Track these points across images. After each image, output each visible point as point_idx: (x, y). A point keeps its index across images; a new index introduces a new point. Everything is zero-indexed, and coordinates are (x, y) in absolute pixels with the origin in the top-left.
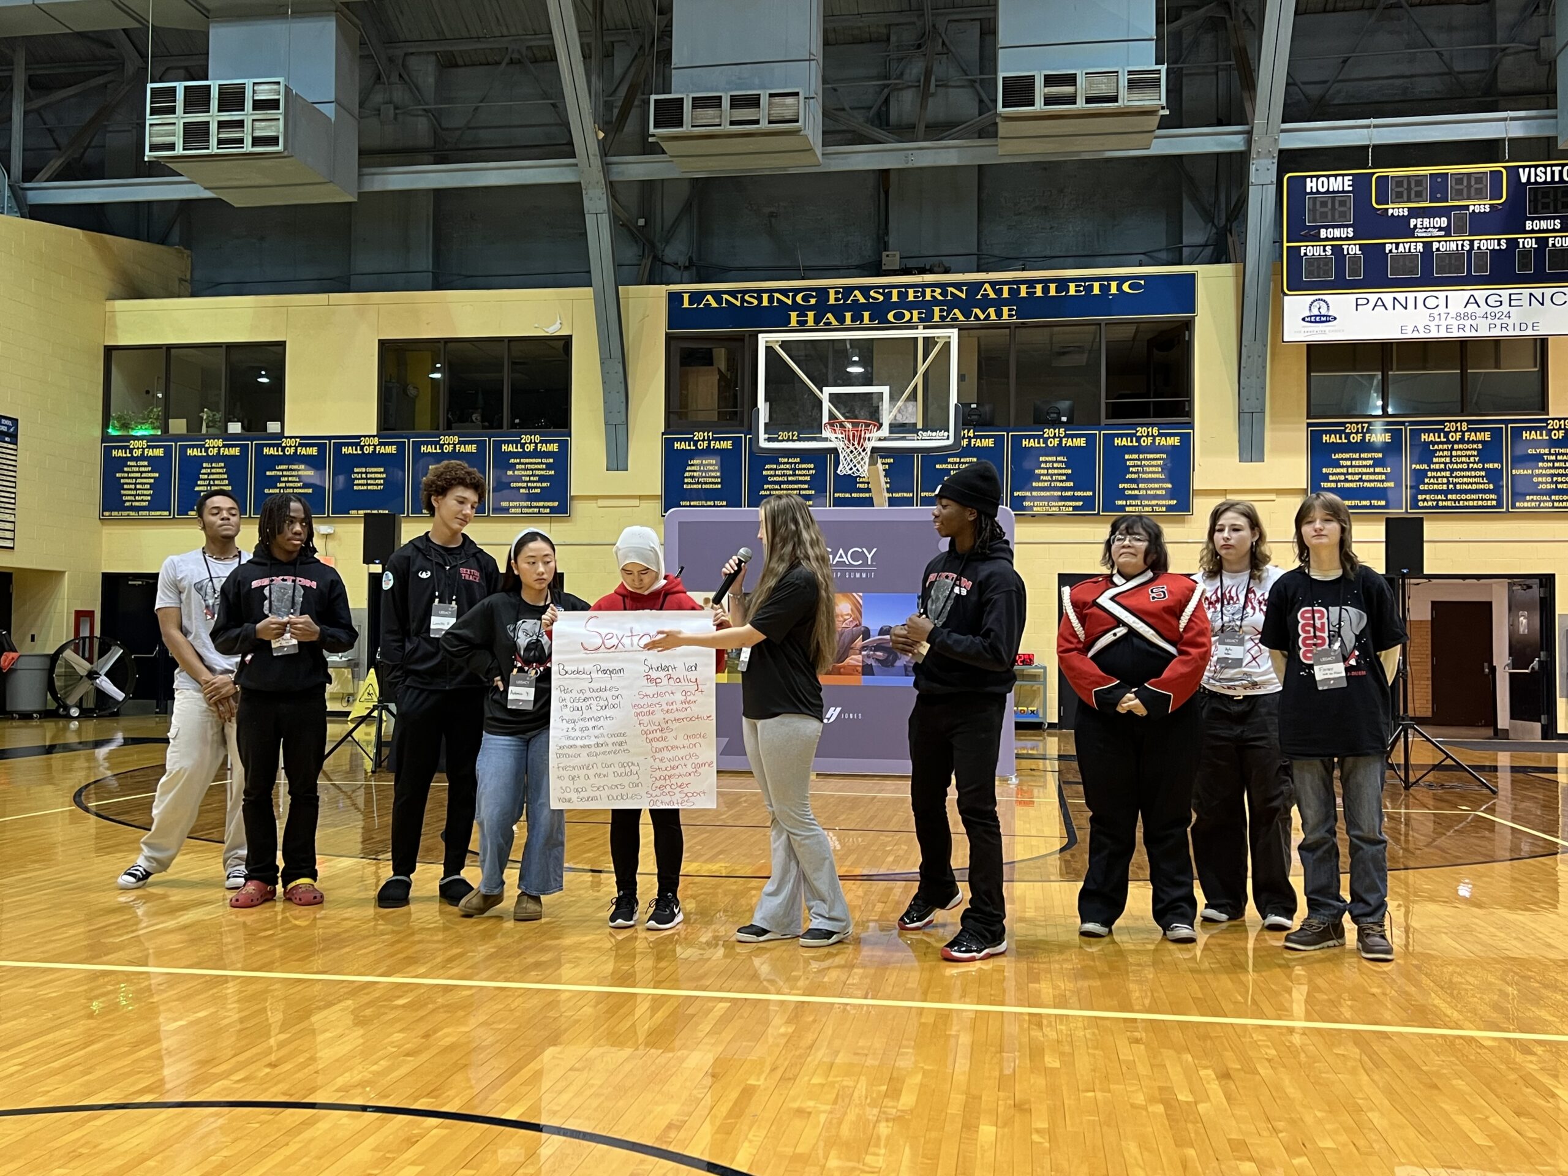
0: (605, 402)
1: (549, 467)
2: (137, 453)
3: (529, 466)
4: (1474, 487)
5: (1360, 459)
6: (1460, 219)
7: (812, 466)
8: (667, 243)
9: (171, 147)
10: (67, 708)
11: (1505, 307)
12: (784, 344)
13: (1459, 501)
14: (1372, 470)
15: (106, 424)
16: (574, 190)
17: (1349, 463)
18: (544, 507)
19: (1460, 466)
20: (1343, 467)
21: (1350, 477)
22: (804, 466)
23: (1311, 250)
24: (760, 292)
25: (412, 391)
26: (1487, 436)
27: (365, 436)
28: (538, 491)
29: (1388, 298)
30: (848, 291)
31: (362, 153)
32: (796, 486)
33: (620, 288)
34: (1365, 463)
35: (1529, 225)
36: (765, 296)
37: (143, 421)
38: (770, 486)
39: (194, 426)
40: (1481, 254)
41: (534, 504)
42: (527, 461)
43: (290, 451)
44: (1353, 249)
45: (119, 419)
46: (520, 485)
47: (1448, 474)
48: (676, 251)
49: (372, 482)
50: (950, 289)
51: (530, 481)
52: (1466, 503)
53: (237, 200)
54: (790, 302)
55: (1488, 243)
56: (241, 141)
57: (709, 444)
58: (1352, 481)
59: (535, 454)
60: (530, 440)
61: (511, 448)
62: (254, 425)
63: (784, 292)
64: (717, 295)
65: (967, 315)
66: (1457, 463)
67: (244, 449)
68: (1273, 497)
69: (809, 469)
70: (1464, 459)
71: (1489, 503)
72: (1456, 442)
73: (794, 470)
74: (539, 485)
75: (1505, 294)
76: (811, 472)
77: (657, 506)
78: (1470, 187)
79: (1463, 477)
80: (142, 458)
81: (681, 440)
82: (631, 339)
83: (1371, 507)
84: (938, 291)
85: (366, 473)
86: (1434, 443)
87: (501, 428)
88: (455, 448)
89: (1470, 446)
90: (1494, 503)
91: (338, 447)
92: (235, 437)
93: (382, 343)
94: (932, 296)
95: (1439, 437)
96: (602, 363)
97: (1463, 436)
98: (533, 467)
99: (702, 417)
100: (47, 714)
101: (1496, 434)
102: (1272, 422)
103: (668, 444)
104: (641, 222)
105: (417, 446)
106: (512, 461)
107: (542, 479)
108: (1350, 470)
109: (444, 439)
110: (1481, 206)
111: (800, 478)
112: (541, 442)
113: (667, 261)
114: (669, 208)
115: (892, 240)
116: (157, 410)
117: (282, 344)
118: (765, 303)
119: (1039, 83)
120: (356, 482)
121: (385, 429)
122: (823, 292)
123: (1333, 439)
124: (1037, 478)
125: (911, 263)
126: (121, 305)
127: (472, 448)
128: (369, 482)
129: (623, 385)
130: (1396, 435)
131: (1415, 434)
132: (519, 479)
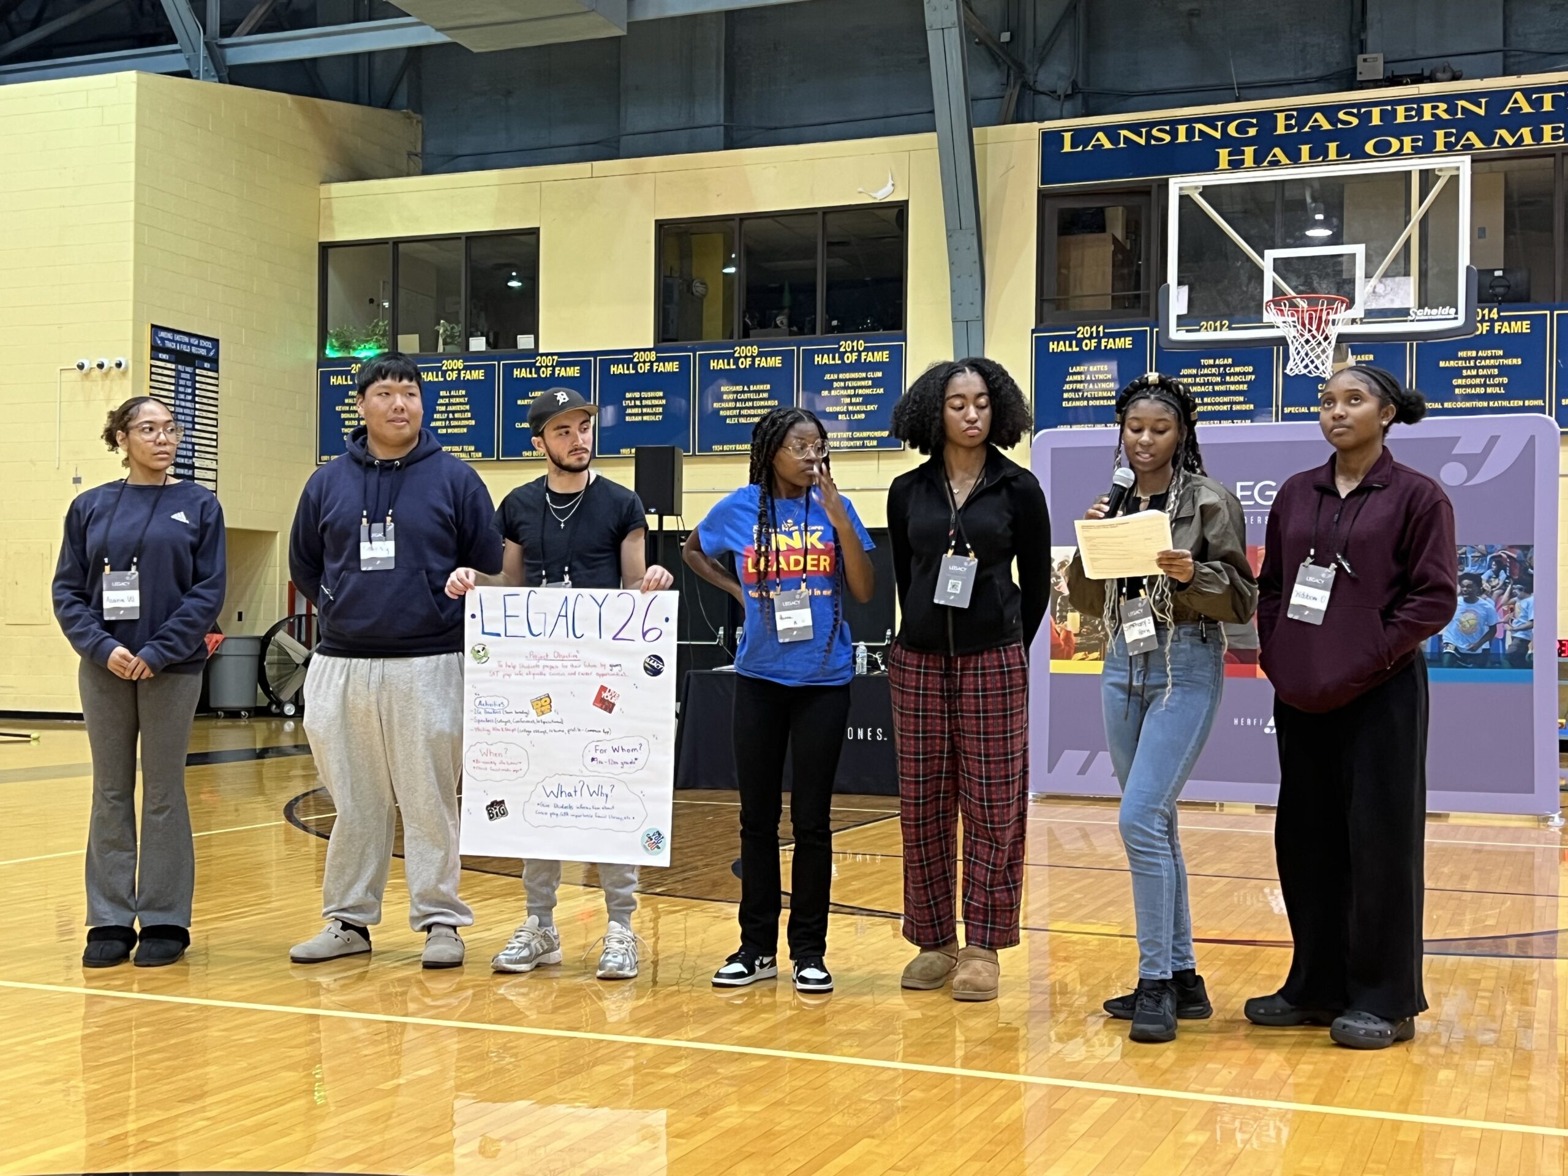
0: (953, 291)
1: (876, 383)
3: (850, 384)
7: (1250, 369)
8: (1042, 61)
10: (280, 705)
12: (1207, 192)
15: (322, 346)
18: (869, 438)
24: (1174, 123)
25: (698, 288)
27: (639, 350)
28: (863, 416)
30: (1305, 113)
32: (1226, 399)
33: (974, 130)
36: (1182, 129)
37: (367, 338)
39: (428, 343)
41: (857, 434)
42: (848, 376)
43: (546, 373)
45: (338, 336)
46: (838, 409)
48: (1054, 74)
49: (649, 410)
50: (1461, 103)
53: (476, 43)
54: (1218, 135)
57: (1099, 343)
59: (858, 366)
60: (852, 348)
61: (826, 360)
62: (502, 340)
63: (1210, 121)
64: (1112, 132)
65: (1487, 140)
67: (489, 371)
69: (1245, 374)
73: (1223, 375)
74: (863, 408)
76: (1248, 378)
81: (1058, 339)
82: (989, 201)
84: (1443, 106)
85: (641, 399)
87: (814, 332)
88: (753, 361)
91: (605, 365)
92: (478, 356)
93: (660, 225)
94: (1433, 115)
96: (949, 237)
98: (854, 384)
99: (1089, 305)
100: (259, 712)
103: (1040, 347)
104: (1005, 37)
105: (705, 361)
106: (828, 377)
107: (867, 399)
109: (739, 351)
111: (1233, 388)
112: (866, 349)
113: (1040, 88)
115: (1372, 37)
116: (384, 324)
117: (535, 232)
118: (1182, 138)
120: (629, 411)
121: (664, 340)
122: (1267, 118)
125: (1400, 69)
126: (339, 189)
127: (775, 362)
128: (645, 410)
129: (978, 265)
132: (837, 401)
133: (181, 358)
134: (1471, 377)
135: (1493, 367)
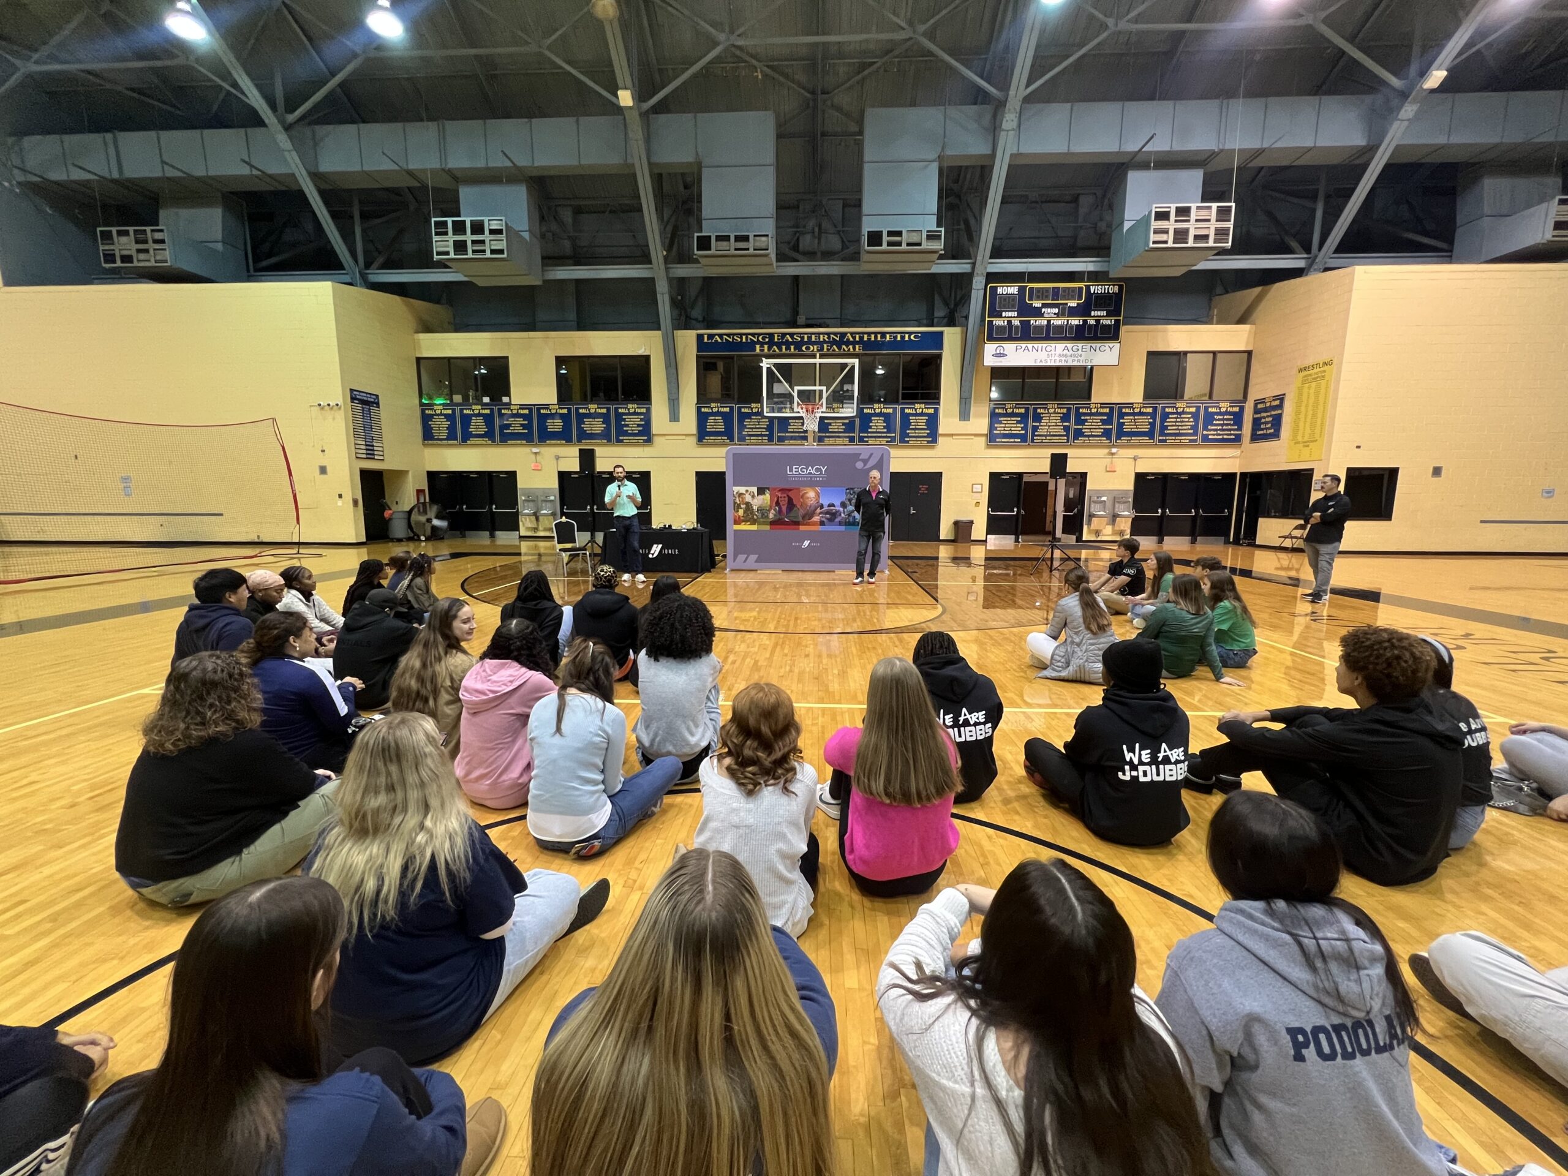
0: (668, 389)
1: (642, 420)
2: (438, 412)
3: (632, 420)
4: (1058, 434)
5: (1011, 420)
6: (1064, 309)
8: (692, 308)
9: (447, 253)
10: (419, 537)
11: (1080, 352)
13: (1052, 439)
14: (1015, 425)
15: (421, 396)
16: (650, 282)
17: (1006, 422)
18: (640, 440)
19: (1053, 424)
20: (1003, 424)
22: (763, 421)
23: (998, 322)
24: (741, 335)
25: (572, 383)
26: (1065, 411)
27: (551, 405)
28: (637, 432)
29: (1030, 346)
30: (784, 335)
31: (543, 258)
32: (760, 430)
33: (674, 331)
34: (1013, 422)
35: (1093, 313)
37: (439, 396)
38: (748, 431)
39: (466, 398)
40: (1071, 327)
41: (636, 438)
42: (631, 417)
43: (515, 412)
44: (1016, 322)
45: (428, 395)
46: (628, 429)
47: (1047, 427)
48: (697, 313)
49: (557, 427)
50: (831, 336)
51: (633, 427)
53: (481, 282)
55: (1075, 321)
56: (484, 251)
57: (718, 409)
58: (1006, 430)
59: (635, 413)
60: (632, 407)
61: (623, 411)
62: (496, 399)
63: (753, 335)
64: (721, 336)
65: (840, 348)
66: (1051, 422)
67: (492, 410)
68: (971, 437)
69: (766, 422)
70: (1054, 421)
71: (1064, 441)
72: (1052, 413)
73: (759, 423)
74: (637, 429)
75: (1080, 345)
77: (694, 440)
78: (1069, 294)
79: (1054, 429)
80: (441, 414)
81: (705, 407)
82: (679, 357)
83: (1014, 442)
84: (826, 336)
85: (553, 423)
86: (1042, 413)
87: (617, 400)
88: (596, 410)
89: (1058, 415)
90: (1066, 440)
91: (538, 410)
92: (486, 404)
93: (557, 358)
94: (824, 340)
95: (1045, 411)
96: (665, 368)
97: (1055, 410)
98: (634, 420)
99: (714, 396)
100: (410, 539)
101: (1069, 409)
102: (973, 403)
103: (699, 409)
104: (679, 297)
105: (577, 409)
106: (623, 417)
107: (639, 426)
108: (1006, 425)
109: (590, 406)
110: (1073, 304)
111: (762, 427)
112: (638, 408)
113: (695, 317)
114: (693, 291)
115: (801, 310)
116: (446, 391)
117: (507, 358)
119: (885, 234)
120: (549, 427)
121: (561, 401)
122: (771, 335)
123: (1000, 411)
124: (870, 427)
125: (810, 322)
126: (422, 336)
127: (604, 411)
128: (555, 427)
129: (676, 379)
130: (1027, 409)
131: (1035, 409)
132: (627, 426)
133: (363, 402)
134: (834, 426)
135: (841, 423)
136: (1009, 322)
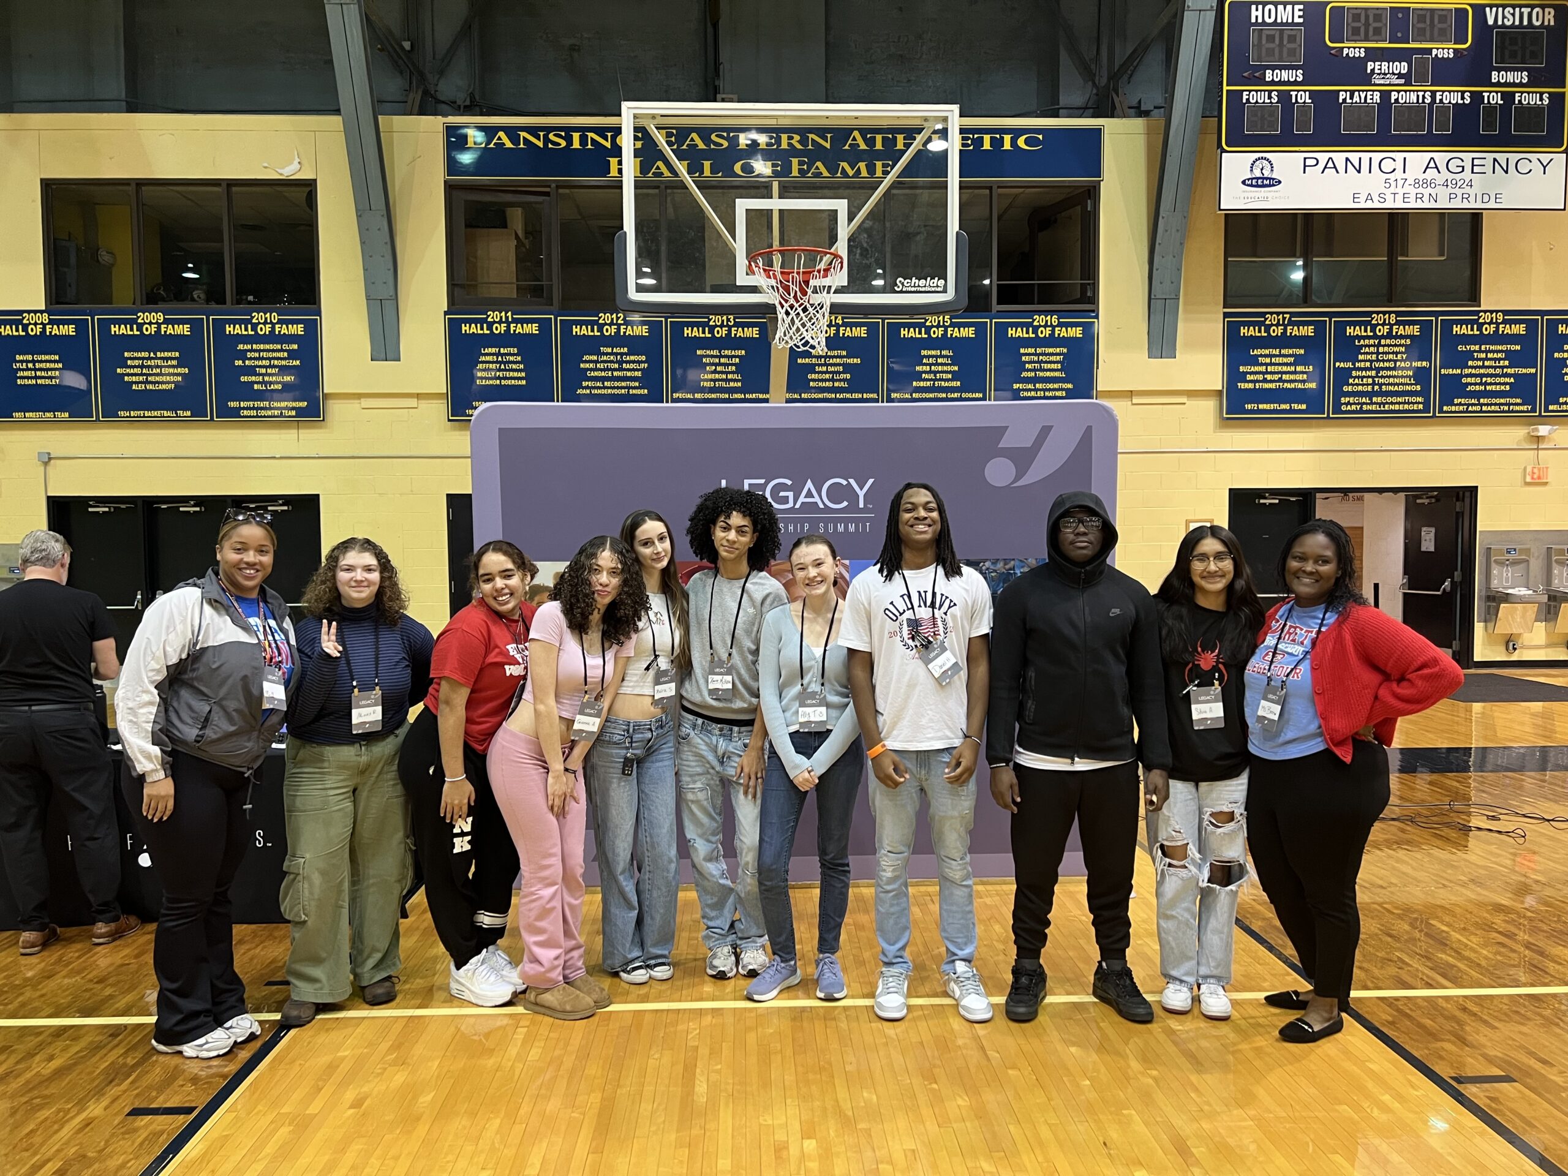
0: (365, 270)
3: (265, 354)
4: (1401, 388)
5: (1280, 355)
6: (1422, 63)
7: (643, 358)
11: (1467, 175)
13: (1384, 404)
14: (1293, 369)
17: (1268, 360)
18: (287, 408)
19: (1387, 364)
20: (1262, 364)
21: (1269, 377)
22: (632, 358)
23: (1255, 96)
25: (105, 257)
26: (1415, 330)
27: (29, 312)
28: (279, 387)
29: (1339, 158)
32: (623, 384)
34: (1285, 360)
35: (1494, 77)
36: (576, 136)
38: (590, 384)
40: (1443, 109)
41: (276, 404)
42: (262, 347)
44: (1302, 97)
46: (253, 378)
47: (1374, 373)
48: (454, 86)
49: (43, 374)
51: (266, 374)
52: (1392, 407)
55: (1452, 96)
57: (508, 327)
58: (1271, 381)
59: (272, 338)
60: (264, 320)
61: (238, 330)
63: (599, 131)
64: (512, 132)
65: (833, 170)
66: (1383, 361)
68: (1183, 400)
69: (639, 362)
70: (1391, 357)
71: (1415, 407)
72: (1383, 337)
73: (621, 363)
74: (280, 379)
75: (1467, 157)
76: (642, 366)
77: (441, 408)
78: (1435, 26)
79: (1389, 377)
81: (470, 321)
82: (397, 188)
83: (1291, 411)
84: (797, 137)
85: (34, 362)
86: (1359, 338)
87: (223, 302)
88: (159, 328)
89: (1398, 341)
90: (1421, 407)
93: (47, 185)
95: (1366, 331)
96: (359, 216)
97: (1391, 329)
98: (270, 355)
99: (495, 292)
101: (1426, 327)
102: (1185, 311)
103: (453, 329)
104: (407, 45)
105: (105, 325)
106: (241, 347)
107: (283, 370)
108: (1270, 369)
109: (143, 317)
110: (1444, 50)
111: (629, 374)
112: (280, 322)
113: (442, 98)
114: (443, 30)
118: (576, 144)
120: (21, 374)
121: (58, 303)
123: (1252, 332)
124: (918, 376)
127: (184, 330)
128: (38, 373)
129: (389, 246)
130: (1320, 327)
131: (1341, 327)
132: (251, 370)
134: (822, 372)
135: (839, 365)
136: (1284, 97)
